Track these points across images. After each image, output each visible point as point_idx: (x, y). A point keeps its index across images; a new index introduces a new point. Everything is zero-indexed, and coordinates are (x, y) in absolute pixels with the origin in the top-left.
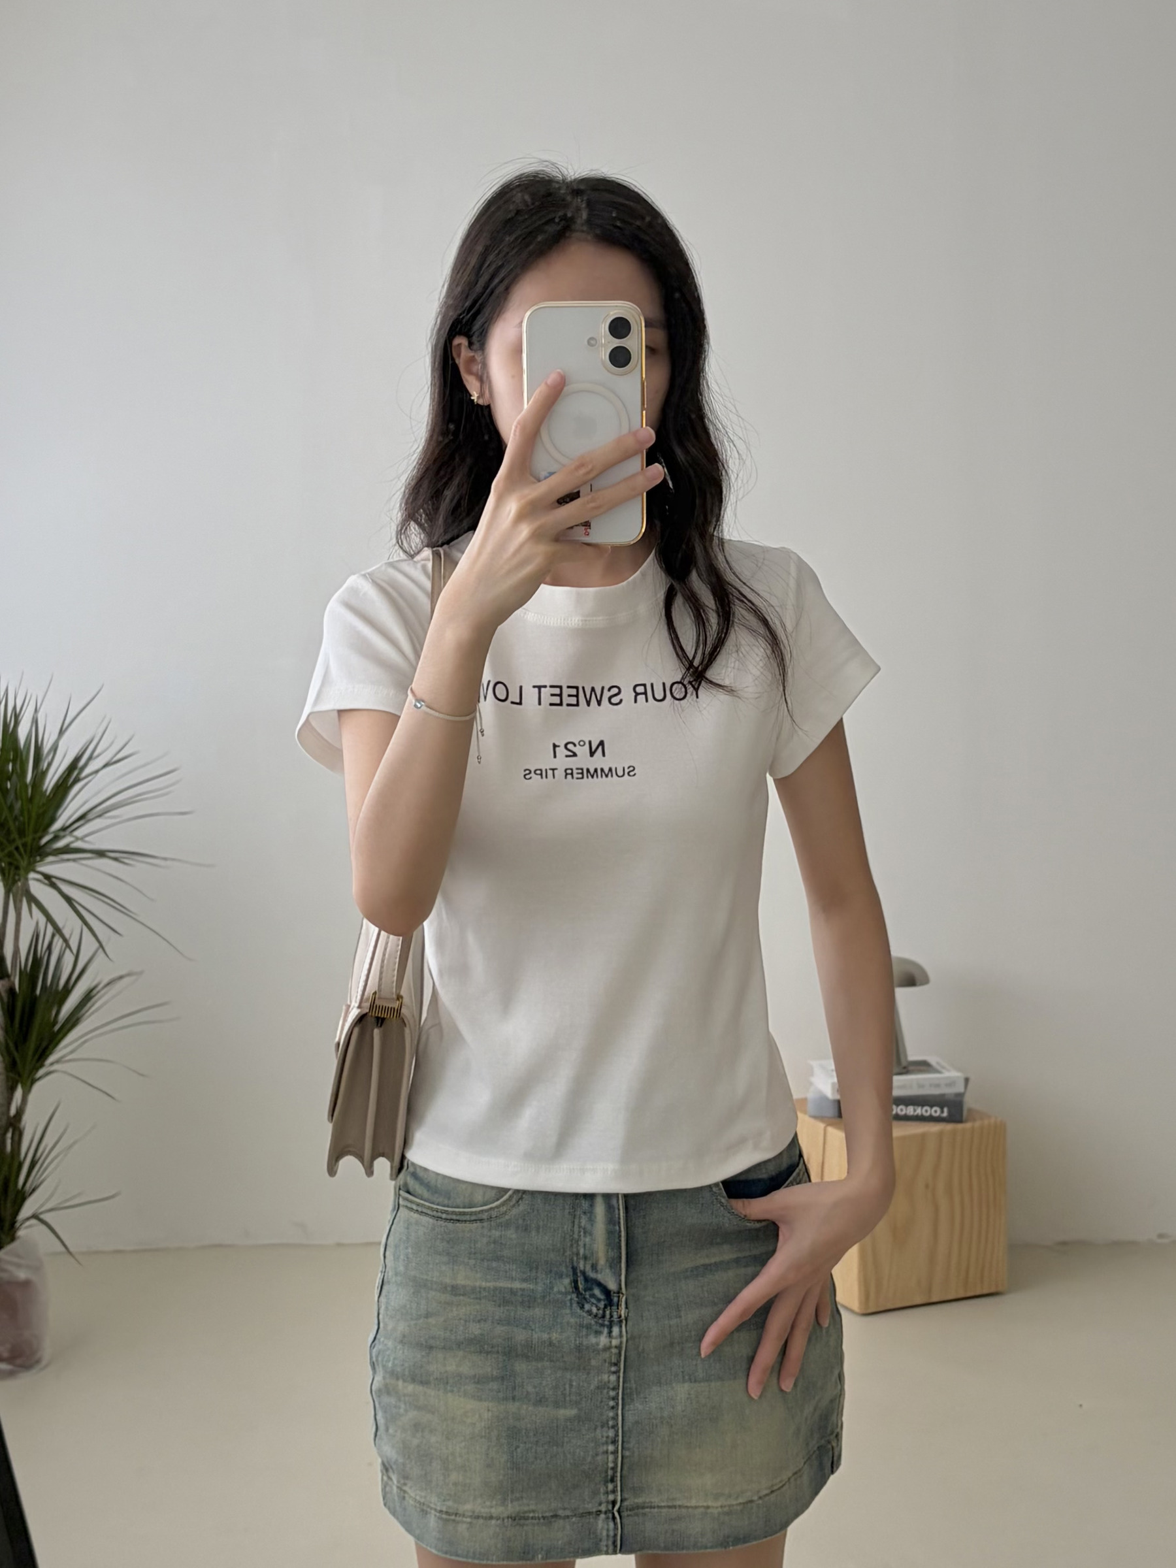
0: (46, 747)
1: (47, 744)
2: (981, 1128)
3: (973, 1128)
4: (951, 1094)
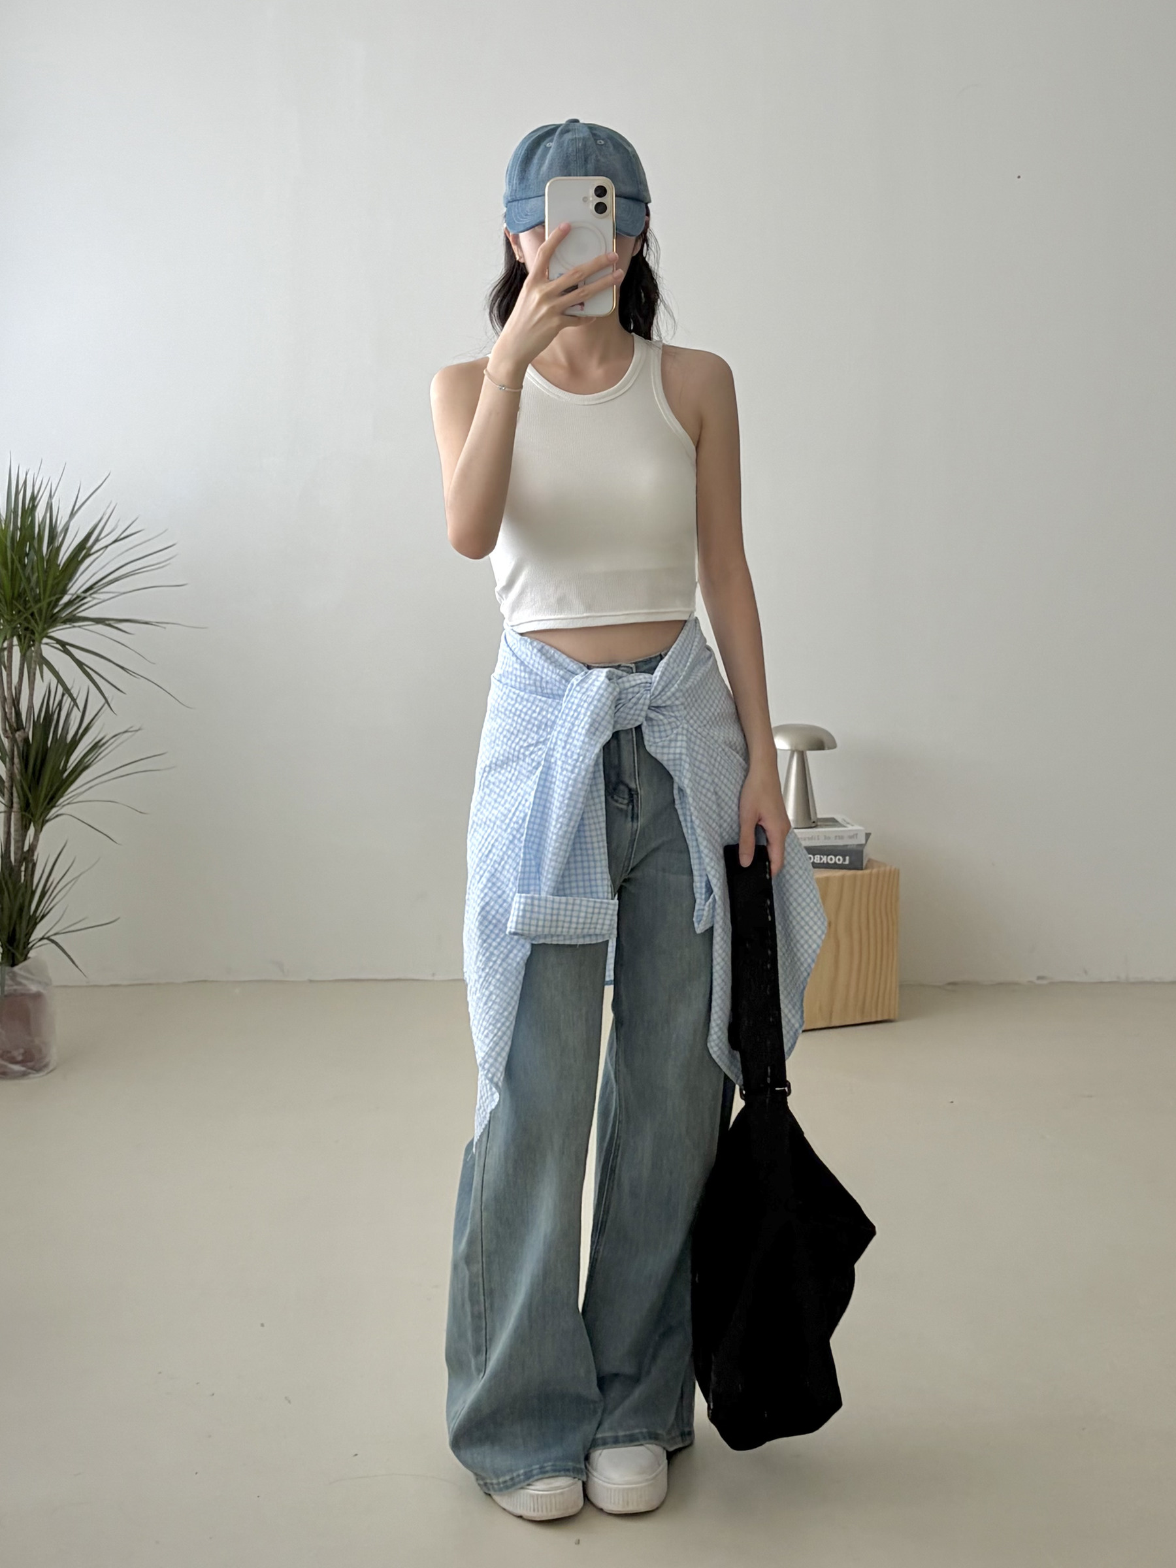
0: (59, 529)
1: (60, 523)
2: (878, 874)
3: (871, 874)
4: (854, 845)
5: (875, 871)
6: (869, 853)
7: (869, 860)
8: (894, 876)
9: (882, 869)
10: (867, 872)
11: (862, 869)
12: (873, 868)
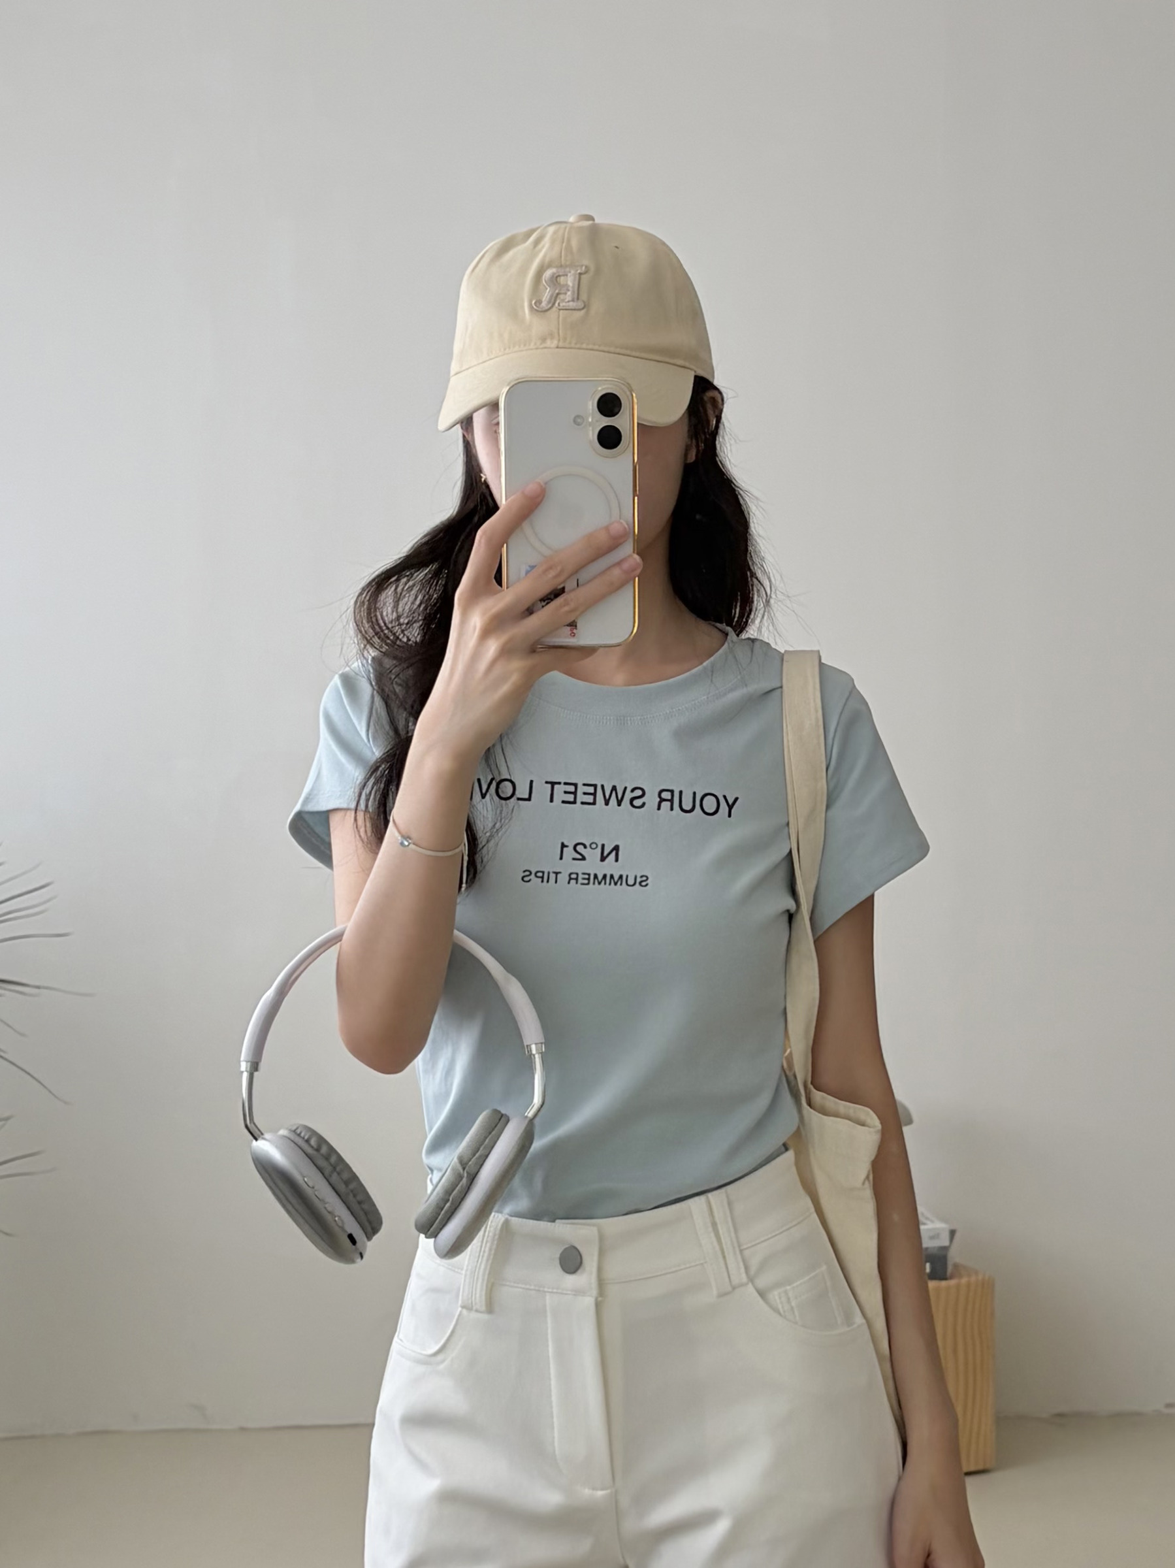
2: (969, 1285)
3: (958, 1287)
4: (934, 1248)
5: (964, 1280)
6: (954, 1257)
7: (956, 1266)
8: (987, 1287)
9: (973, 1279)
10: (952, 1282)
11: (945, 1279)
12: (960, 1276)
